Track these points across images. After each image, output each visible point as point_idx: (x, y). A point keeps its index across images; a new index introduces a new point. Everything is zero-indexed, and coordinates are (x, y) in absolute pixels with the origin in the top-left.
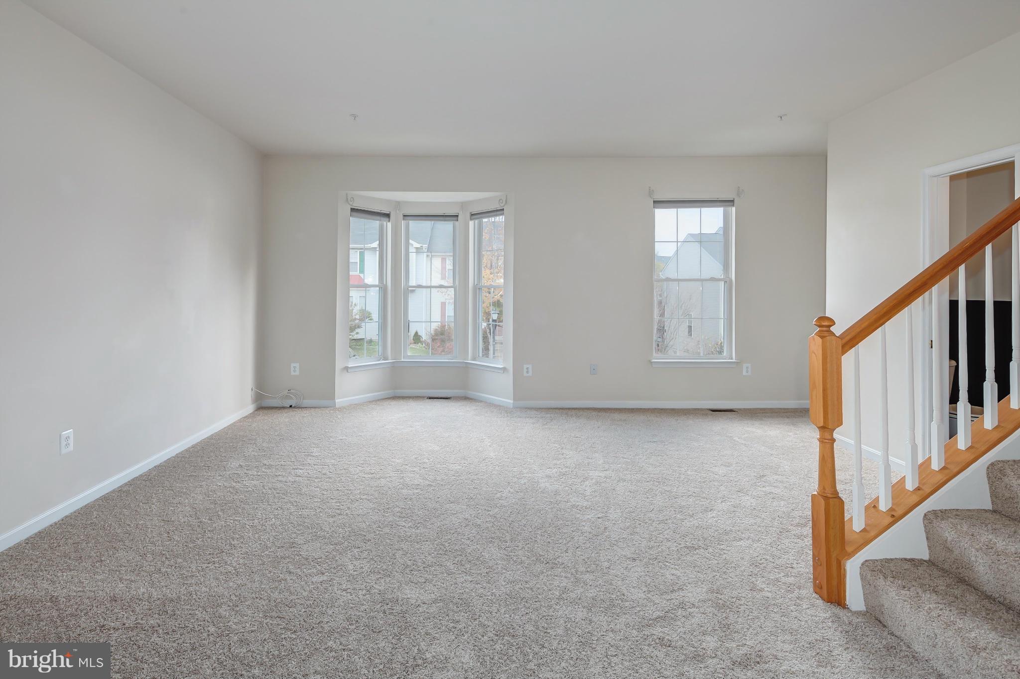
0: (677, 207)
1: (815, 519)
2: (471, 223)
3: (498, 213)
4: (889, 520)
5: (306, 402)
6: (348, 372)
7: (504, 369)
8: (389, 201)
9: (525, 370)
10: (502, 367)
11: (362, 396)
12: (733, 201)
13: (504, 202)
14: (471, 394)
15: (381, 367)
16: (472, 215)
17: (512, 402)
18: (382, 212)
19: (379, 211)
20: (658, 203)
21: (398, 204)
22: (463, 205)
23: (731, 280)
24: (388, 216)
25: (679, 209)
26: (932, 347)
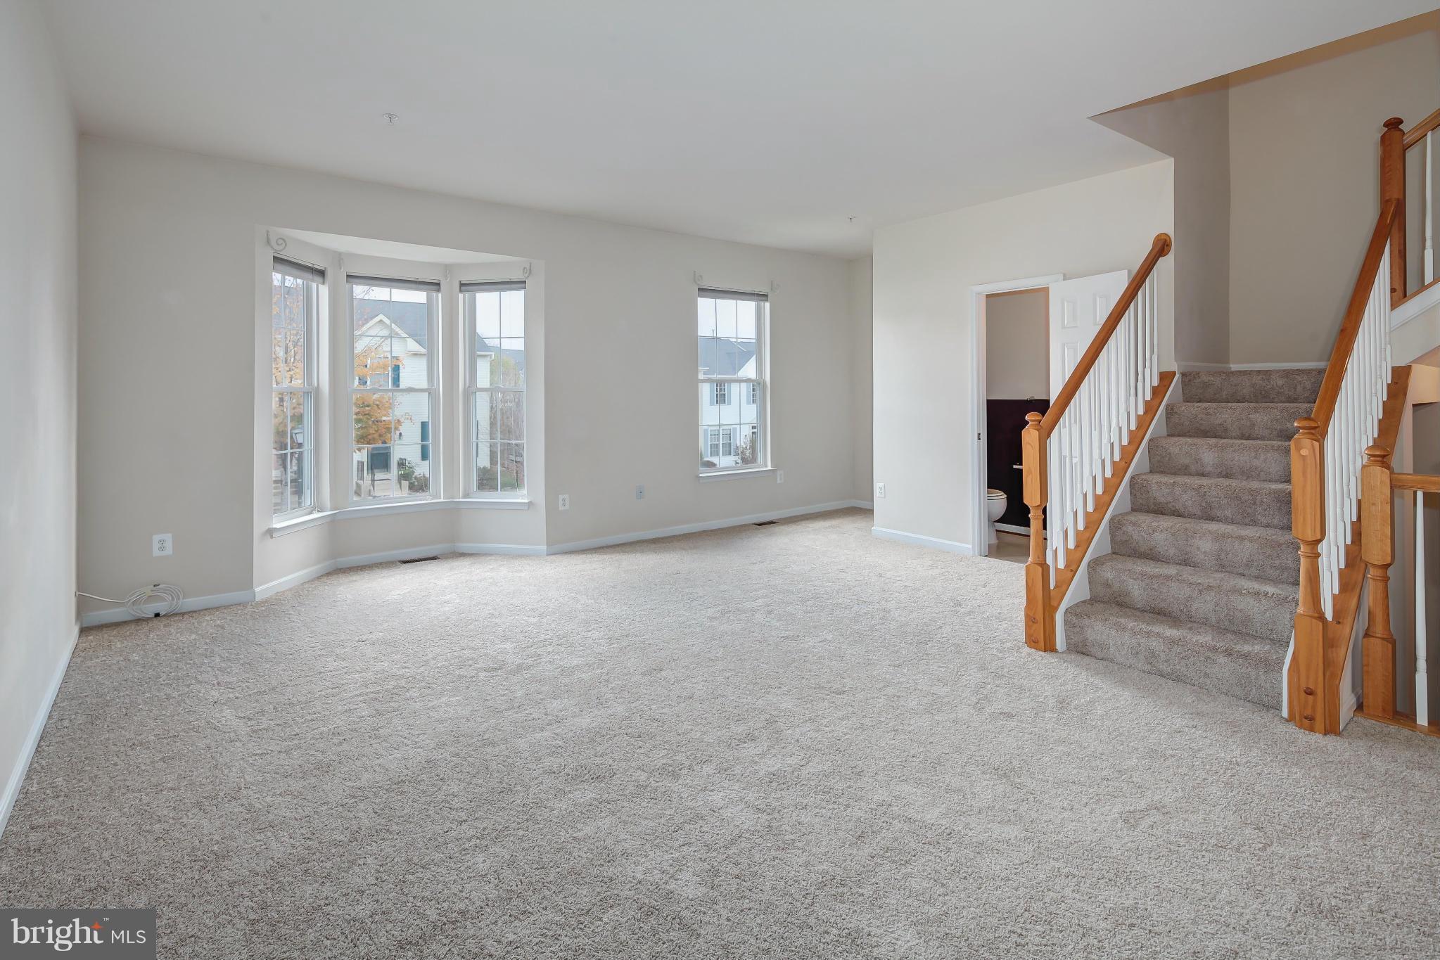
0: (716, 298)
1: (1030, 585)
2: (461, 296)
3: (513, 286)
4: (1070, 574)
5: (190, 603)
6: (272, 537)
7: (530, 504)
8: (324, 251)
9: (561, 502)
10: (527, 501)
11: (297, 574)
12: (767, 296)
13: (528, 272)
14: (464, 546)
15: (312, 524)
16: (462, 285)
17: (545, 547)
18: (315, 266)
19: (311, 265)
20: (704, 291)
21: (339, 258)
22: (448, 268)
23: (765, 383)
24: (322, 273)
25: (717, 300)
26: (979, 439)
